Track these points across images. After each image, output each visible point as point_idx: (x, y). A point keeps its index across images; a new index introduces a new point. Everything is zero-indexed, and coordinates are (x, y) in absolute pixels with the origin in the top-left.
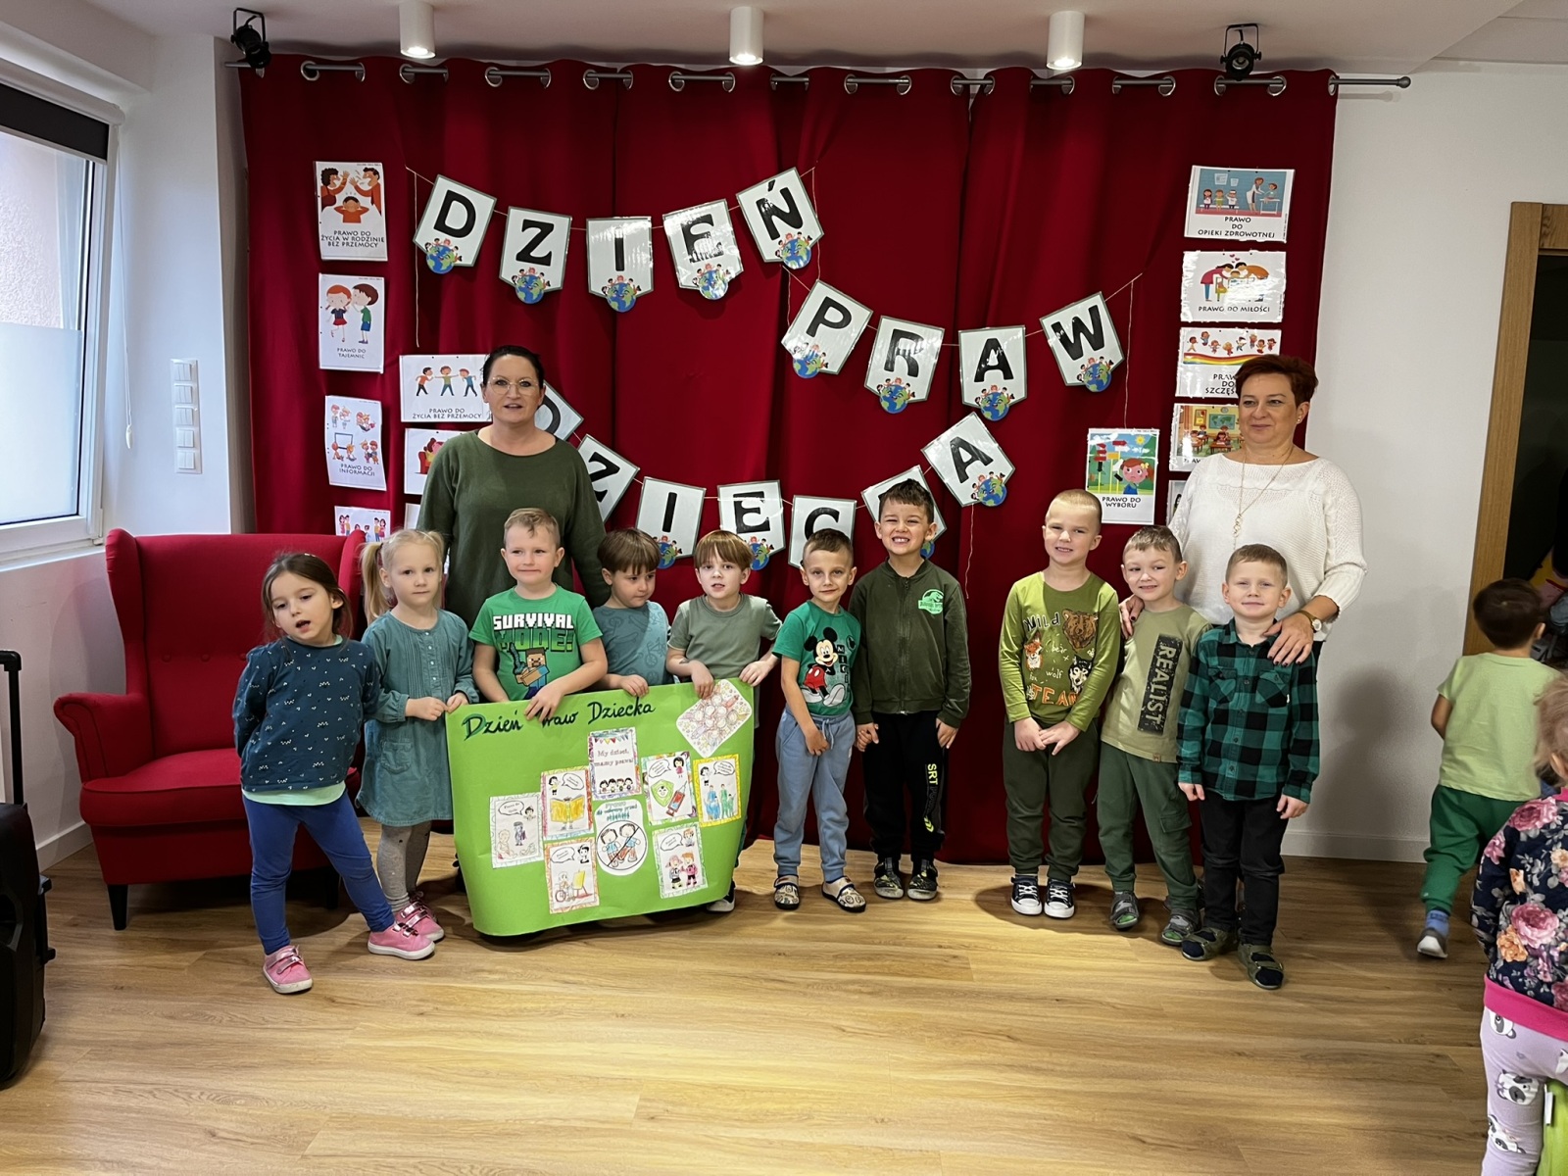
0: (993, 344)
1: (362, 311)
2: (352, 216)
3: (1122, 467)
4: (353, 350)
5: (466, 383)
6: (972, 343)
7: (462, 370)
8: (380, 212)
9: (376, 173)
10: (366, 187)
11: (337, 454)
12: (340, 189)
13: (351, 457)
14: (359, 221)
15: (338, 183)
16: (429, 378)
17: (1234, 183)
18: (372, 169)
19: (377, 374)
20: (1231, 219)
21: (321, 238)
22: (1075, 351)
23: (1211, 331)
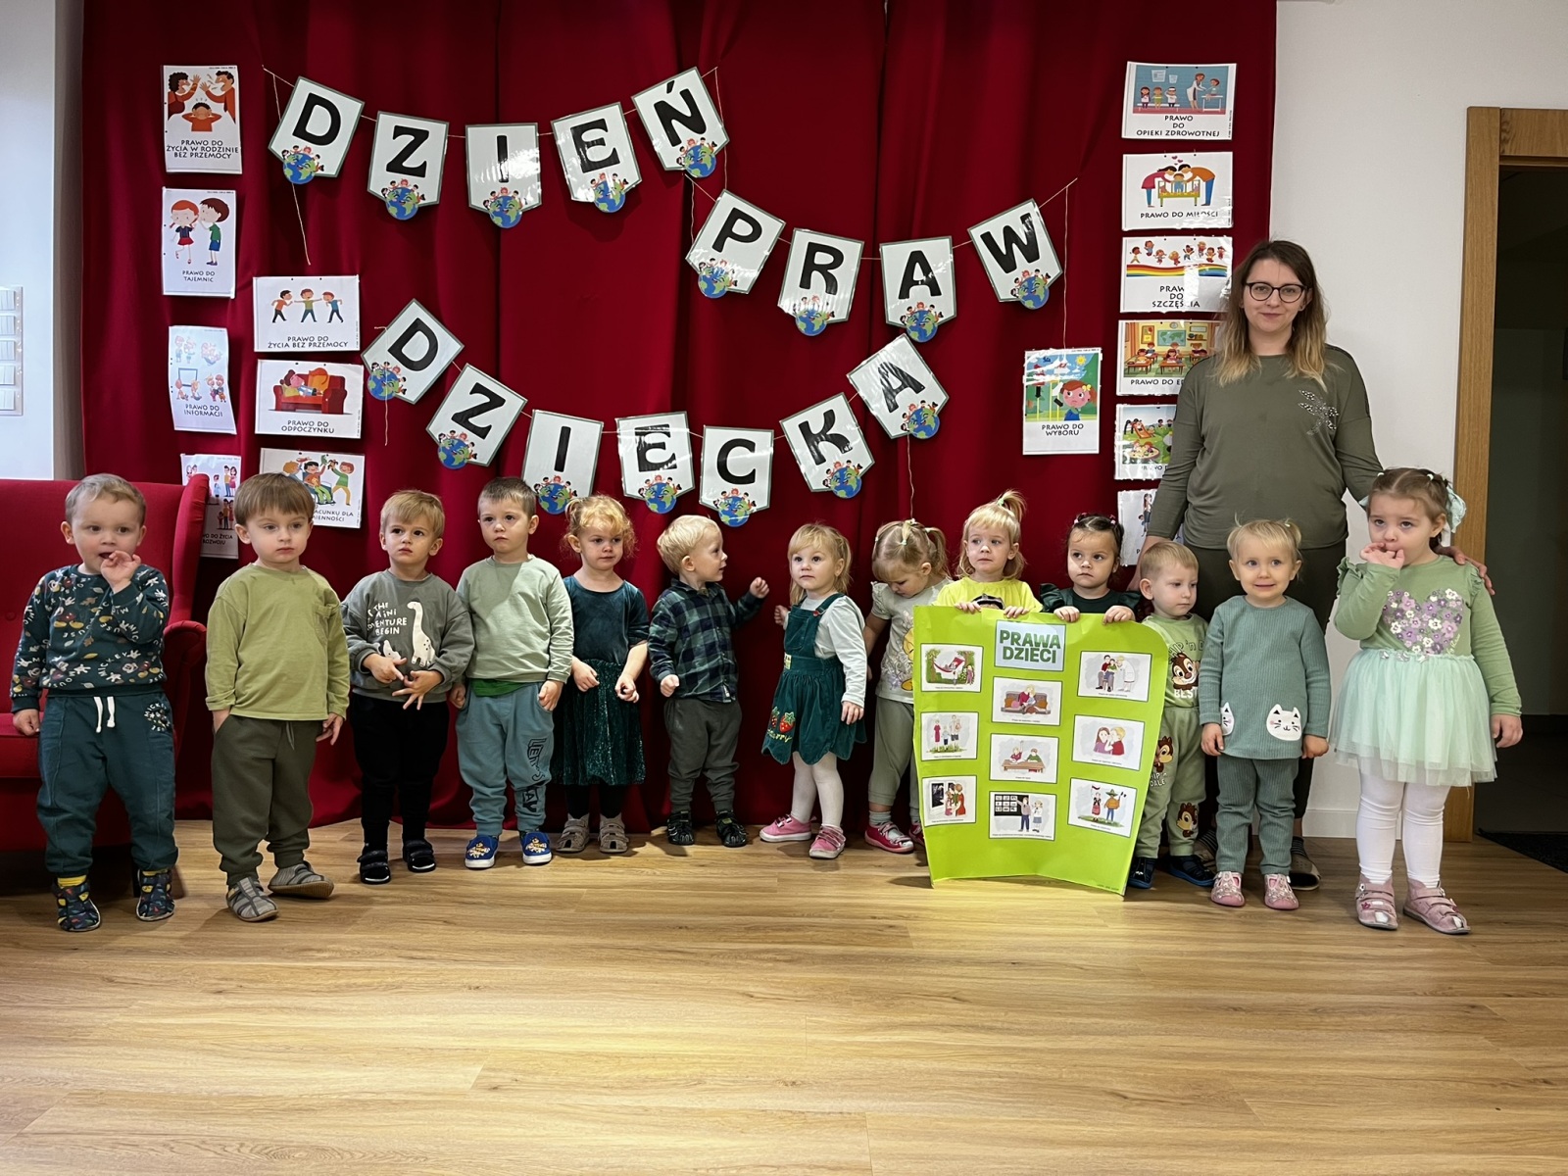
0: (917, 257)
1: (211, 229)
2: (202, 123)
3: (1062, 391)
4: (201, 273)
5: (330, 308)
6: (894, 256)
7: (325, 294)
8: (234, 120)
9: (230, 76)
10: (218, 93)
11: (181, 393)
12: (189, 95)
13: (197, 396)
14: (210, 130)
15: (187, 89)
16: (288, 302)
17: (1173, 79)
18: (226, 73)
19: (228, 298)
20: (1171, 118)
21: (166, 148)
22: (1008, 264)
23: (1154, 239)
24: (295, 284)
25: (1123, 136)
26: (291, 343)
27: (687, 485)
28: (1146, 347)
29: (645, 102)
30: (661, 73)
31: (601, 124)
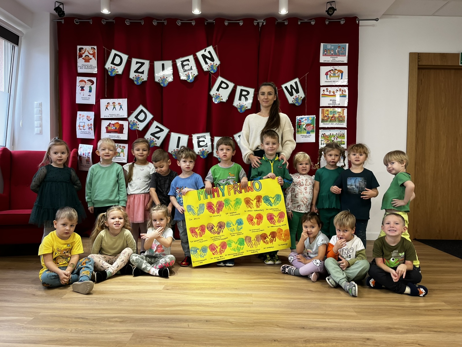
1: (89, 87)
2: (87, 60)
3: (306, 126)
4: (86, 98)
5: (120, 107)
7: (119, 103)
8: (95, 59)
10: (91, 53)
11: (79, 128)
12: (84, 53)
13: (84, 129)
14: (89, 62)
15: (83, 51)
16: (109, 105)
17: (332, 48)
18: (93, 48)
19: (94, 104)
21: (78, 66)
22: (291, 94)
23: (328, 88)
24: (111, 101)
25: (320, 62)
26: (110, 116)
27: (210, 151)
28: (327, 115)
29: (199, 54)
30: (204, 47)
31: (188, 60)
